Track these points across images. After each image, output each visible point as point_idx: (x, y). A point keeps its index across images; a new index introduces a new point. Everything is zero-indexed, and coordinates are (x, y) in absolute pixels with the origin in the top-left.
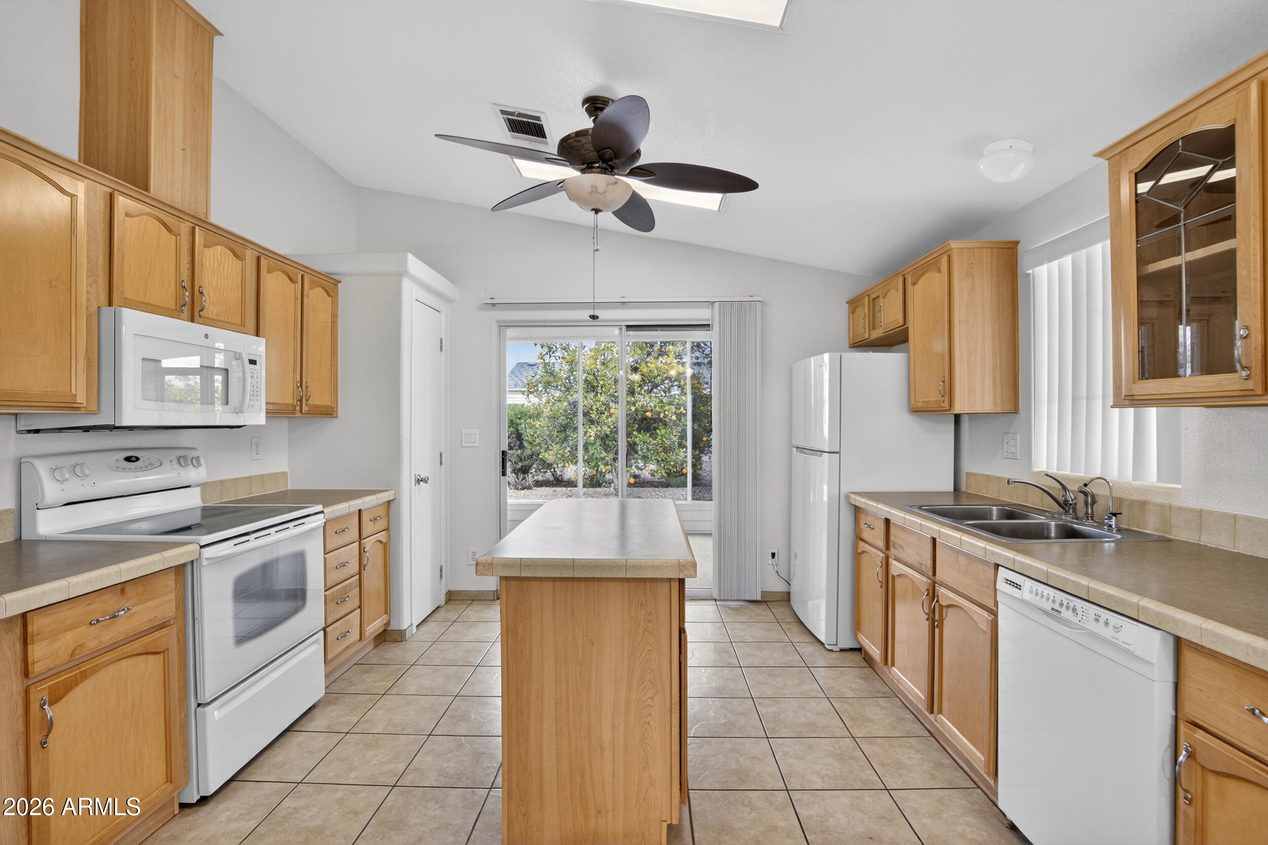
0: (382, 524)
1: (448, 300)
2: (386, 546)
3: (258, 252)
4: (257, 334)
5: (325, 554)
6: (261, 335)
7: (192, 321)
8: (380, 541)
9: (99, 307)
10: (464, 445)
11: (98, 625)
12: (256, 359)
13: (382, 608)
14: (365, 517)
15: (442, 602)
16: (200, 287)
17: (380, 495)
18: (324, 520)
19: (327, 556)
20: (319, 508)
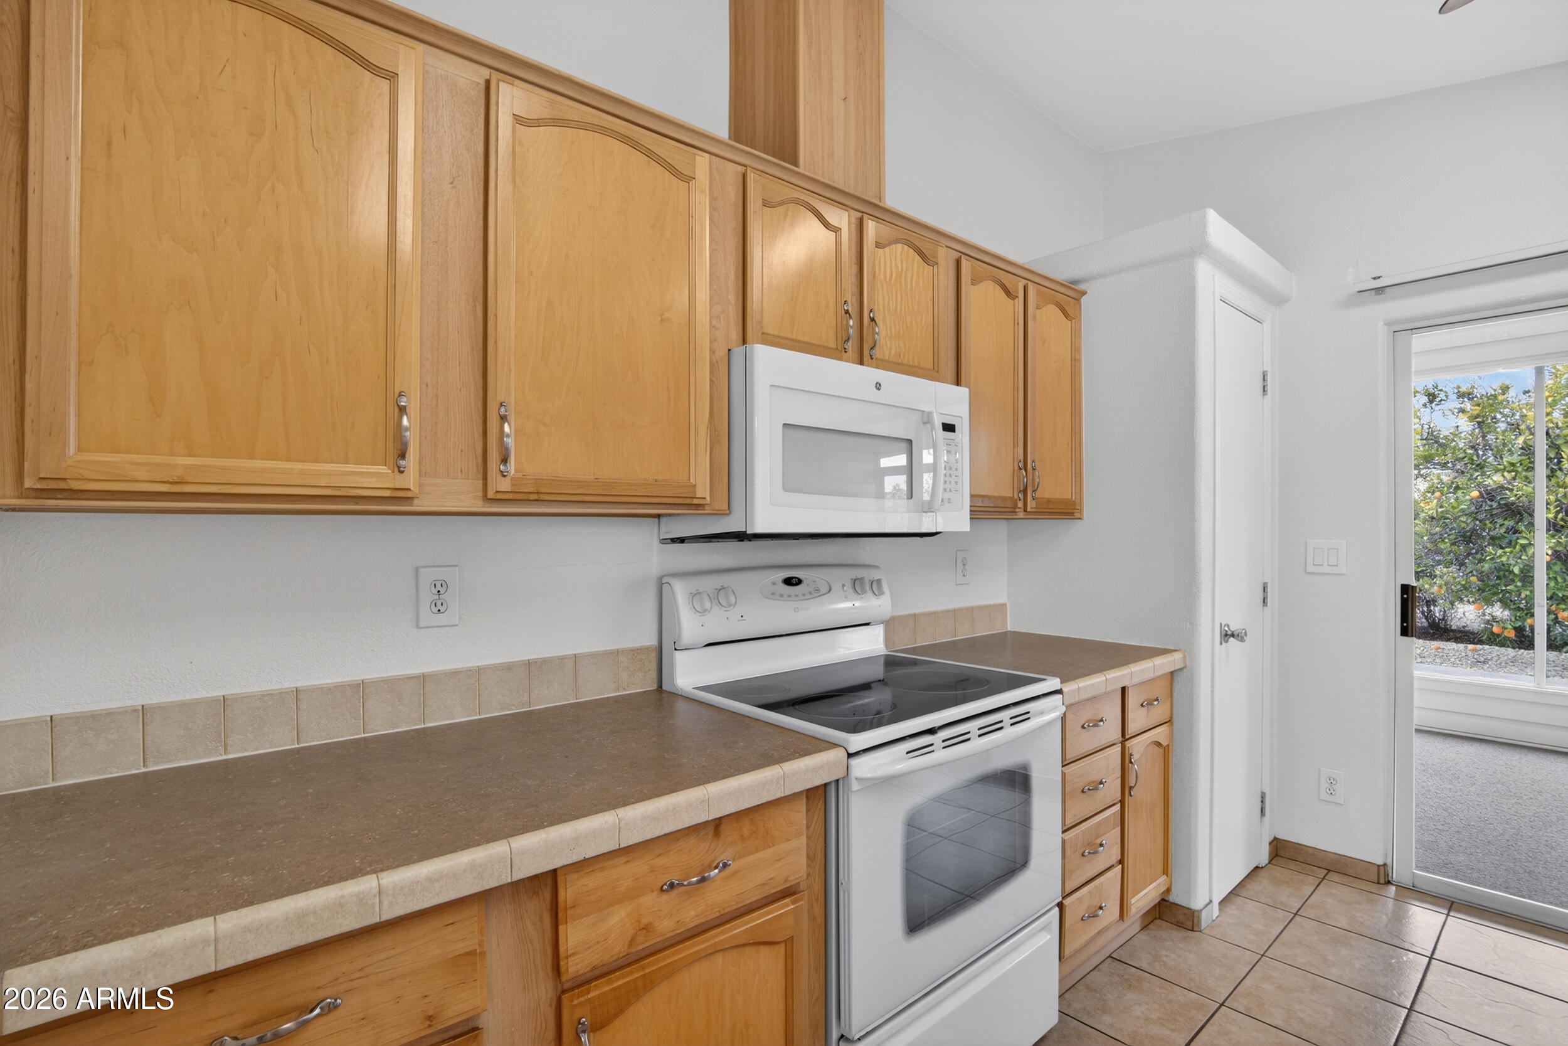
0: (1159, 712)
1: (1276, 299)
2: (1165, 751)
3: (956, 250)
4: (958, 383)
5: (1063, 766)
6: (962, 384)
7: (861, 363)
8: (1158, 744)
9: (729, 350)
10: (1311, 569)
11: (675, 892)
12: (954, 423)
13: (1159, 867)
14: (1133, 700)
15: (1263, 858)
16: (871, 311)
17: (1159, 661)
18: (1064, 709)
19: (1068, 769)
20: (1053, 683)
